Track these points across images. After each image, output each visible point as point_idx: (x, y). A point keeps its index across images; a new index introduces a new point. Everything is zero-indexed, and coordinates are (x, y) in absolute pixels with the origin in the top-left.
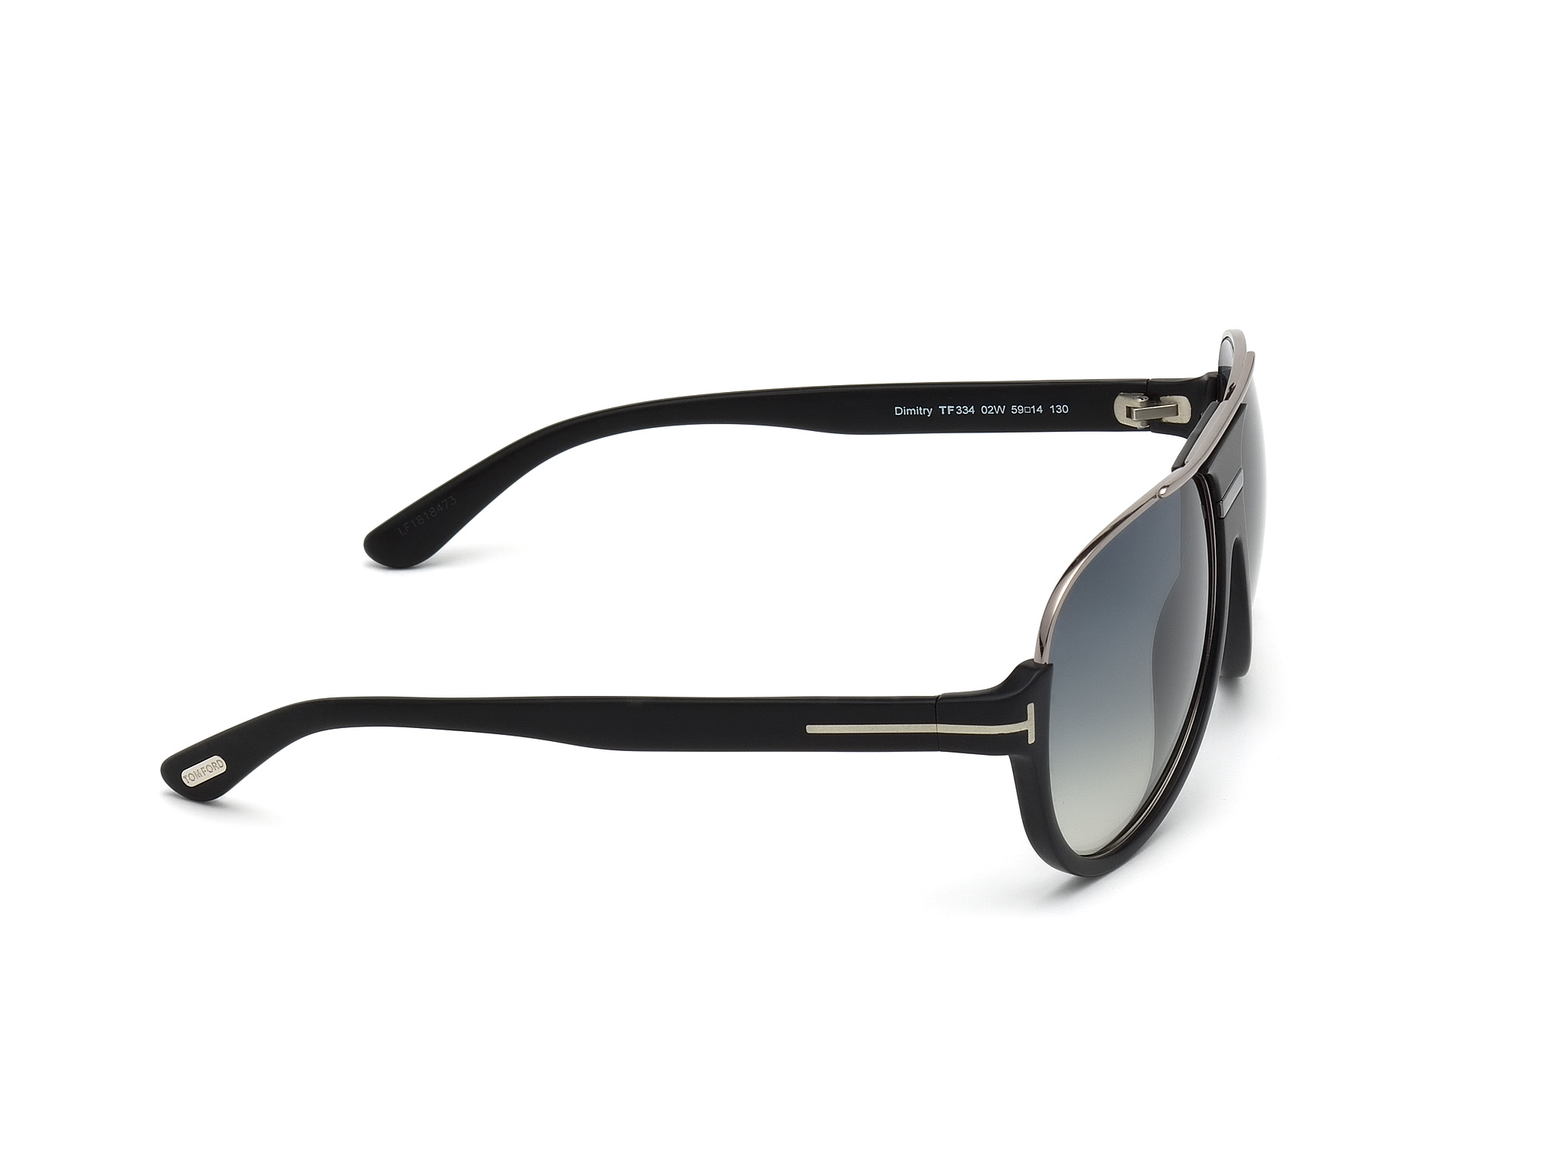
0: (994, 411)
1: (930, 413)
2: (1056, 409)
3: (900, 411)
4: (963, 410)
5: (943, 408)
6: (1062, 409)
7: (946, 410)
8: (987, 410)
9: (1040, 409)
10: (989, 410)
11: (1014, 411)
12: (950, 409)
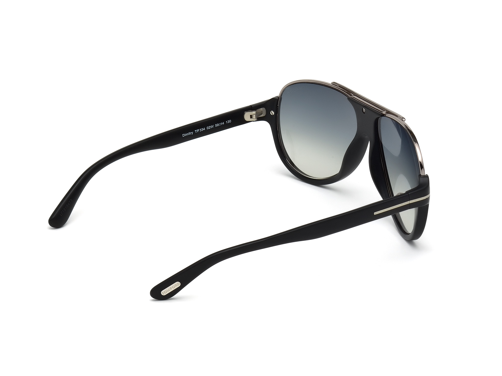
0: (210, 128)
1: (192, 134)
2: (228, 122)
3: (184, 135)
4: (202, 130)
5: (196, 131)
6: (229, 121)
7: (197, 131)
8: (208, 128)
9: (223, 123)
10: (209, 128)
11: (216, 126)
12: (198, 130)
